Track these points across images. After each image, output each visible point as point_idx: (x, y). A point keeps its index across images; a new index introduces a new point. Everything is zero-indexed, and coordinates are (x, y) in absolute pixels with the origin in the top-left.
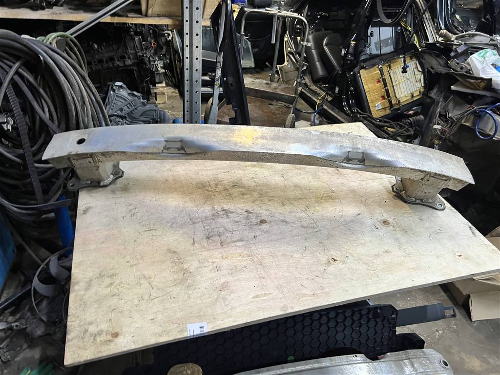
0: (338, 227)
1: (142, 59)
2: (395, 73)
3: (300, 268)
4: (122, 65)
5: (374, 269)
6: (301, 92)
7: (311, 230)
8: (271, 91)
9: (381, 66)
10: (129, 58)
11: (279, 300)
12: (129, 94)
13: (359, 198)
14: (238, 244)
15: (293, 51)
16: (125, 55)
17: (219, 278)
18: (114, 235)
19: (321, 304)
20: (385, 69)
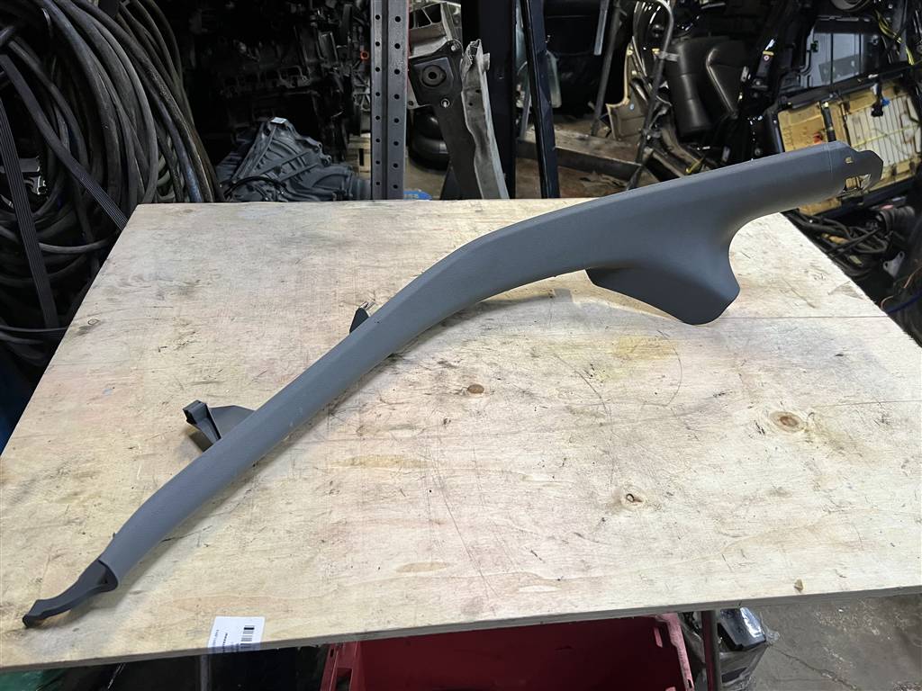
0: (661, 419)
1: (329, 74)
2: (857, 121)
3: (540, 509)
4: (291, 86)
5: (737, 533)
6: (651, 158)
7: (588, 420)
8: (587, 153)
9: (826, 105)
10: (305, 73)
11: (465, 584)
12: (298, 141)
13: (727, 356)
14: (400, 434)
15: (641, 77)
16: (299, 67)
17: (328, 510)
18: (125, 384)
19: (573, 607)
20: (836, 112)
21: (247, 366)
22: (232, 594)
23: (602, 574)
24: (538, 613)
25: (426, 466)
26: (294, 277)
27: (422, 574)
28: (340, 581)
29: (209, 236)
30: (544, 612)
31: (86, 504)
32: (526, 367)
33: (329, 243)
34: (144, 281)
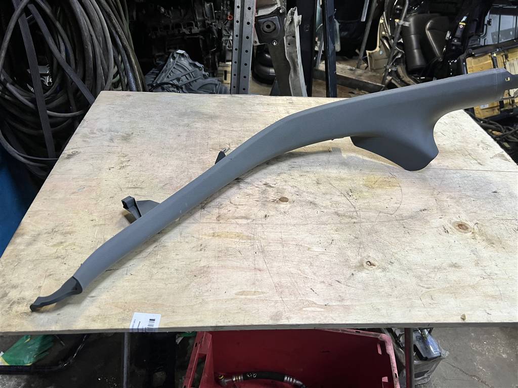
0: (389, 221)
1: (210, 27)
2: (512, 65)
4: (188, 33)
6: (390, 82)
9: (495, 55)
13: (429, 189)
14: (240, 221)
15: (388, 36)
16: (193, 22)
17: (199, 260)
18: (90, 186)
19: (333, 320)
20: (500, 59)
21: (158, 180)
22: (143, 301)
23: (350, 304)
24: (313, 322)
25: (254, 239)
26: (185, 134)
27: (249, 297)
28: (204, 297)
29: (140, 109)
30: (317, 322)
31: (66, 248)
32: (314, 189)
33: (205, 116)
34: (103, 132)
